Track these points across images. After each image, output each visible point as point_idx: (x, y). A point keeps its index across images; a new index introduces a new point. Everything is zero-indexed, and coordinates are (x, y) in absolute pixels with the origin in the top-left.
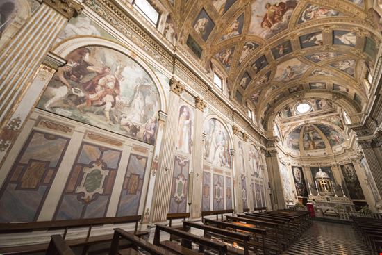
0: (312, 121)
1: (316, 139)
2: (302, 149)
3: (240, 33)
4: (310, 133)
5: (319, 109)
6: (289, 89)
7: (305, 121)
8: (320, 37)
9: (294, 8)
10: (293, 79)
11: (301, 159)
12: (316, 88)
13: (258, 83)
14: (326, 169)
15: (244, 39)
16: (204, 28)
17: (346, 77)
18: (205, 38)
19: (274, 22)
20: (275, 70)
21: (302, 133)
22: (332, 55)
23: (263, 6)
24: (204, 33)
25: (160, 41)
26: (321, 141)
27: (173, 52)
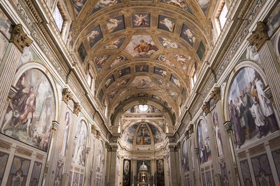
0: (147, 120)
1: (146, 135)
2: (134, 143)
3: (118, 48)
4: (143, 130)
5: (153, 111)
6: (138, 94)
7: (142, 120)
8: (165, 73)
9: (156, 51)
10: (143, 88)
11: (132, 152)
12: (155, 99)
13: (119, 84)
14: (148, 163)
15: (120, 52)
16: (94, 37)
17: (172, 101)
18: (92, 45)
19: (143, 51)
20: (133, 79)
21: (137, 129)
22: (168, 85)
23: (140, 40)
24: (92, 41)
25: (67, 58)
26: (149, 138)
27: (71, 66)
